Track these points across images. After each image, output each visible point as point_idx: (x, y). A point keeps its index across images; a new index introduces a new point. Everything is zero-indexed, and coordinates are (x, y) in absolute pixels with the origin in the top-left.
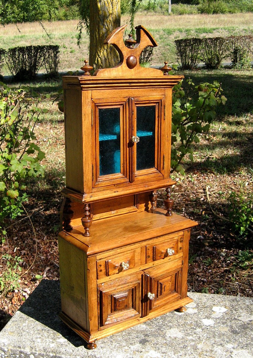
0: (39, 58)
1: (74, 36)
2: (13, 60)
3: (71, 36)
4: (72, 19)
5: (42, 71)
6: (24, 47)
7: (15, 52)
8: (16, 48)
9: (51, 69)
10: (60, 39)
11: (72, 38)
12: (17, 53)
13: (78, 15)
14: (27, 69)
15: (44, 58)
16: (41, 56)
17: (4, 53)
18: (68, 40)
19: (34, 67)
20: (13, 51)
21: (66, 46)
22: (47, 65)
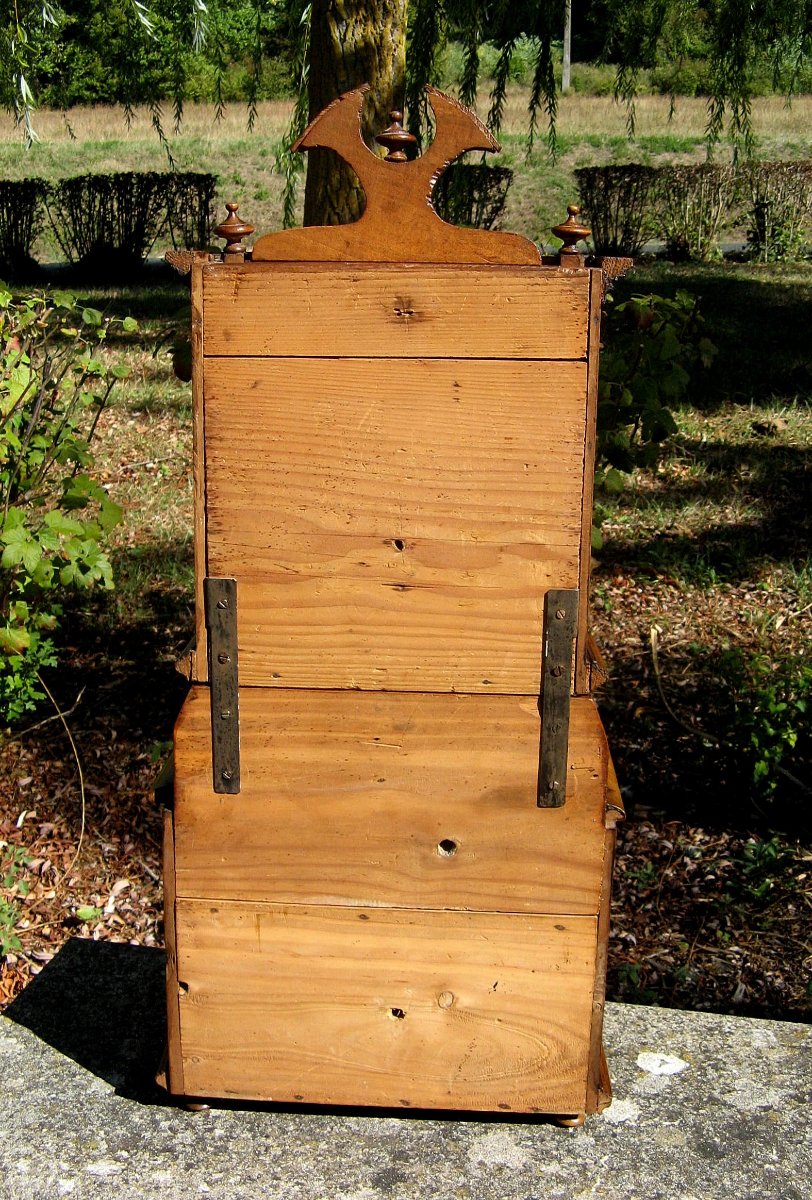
0: (155, 210)
1: (270, 149)
2: (72, 214)
3: (260, 150)
4: (269, 99)
5: (160, 253)
6: (107, 177)
7: (81, 190)
8: (82, 178)
10: (225, 155)
11: (263, 154)
12: (85, 194)
13: (285, 87)
14: (116, 244)
15: (170, 213)
16: (160, 206)
17: (44, 194)
18: (249, 160)
19: (137, 238)
20: (73, 186)
21: (243, 179)
22: (176, 232)
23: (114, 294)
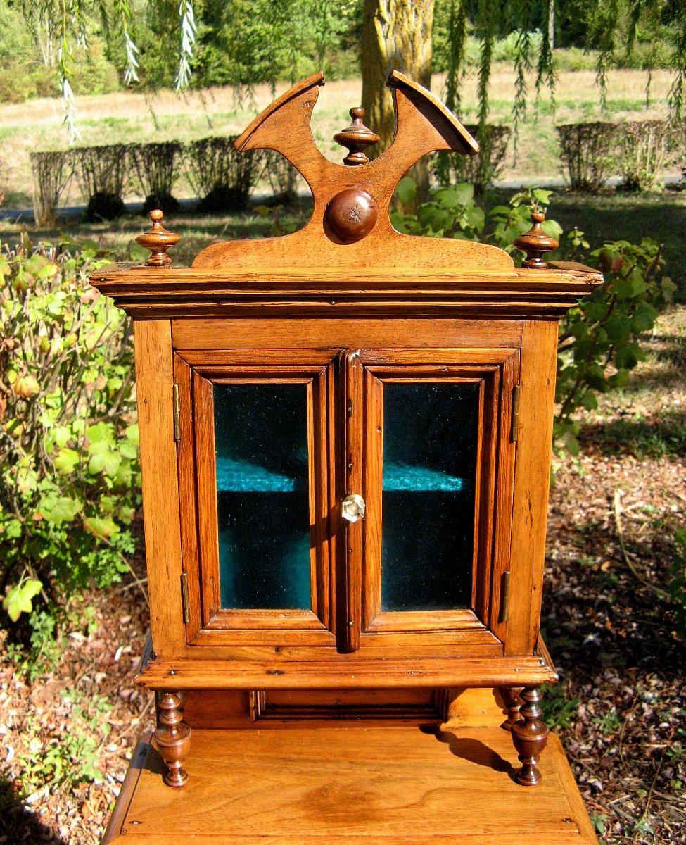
0: (258, 161)
1: (341, 115)
2: (200, 165)
3: (334, 116)
4: (344, 79)
5: (261, 190)
6: (224, 139)
7: (206, 147)
8: (206, 140)
9: (281, 186)
11: (337, 119)
12: (209, 150)
13: (355, 71)
14: (231, 185)
15: (268, 163)
16: (261, 158)
17: (180, 151)
18: (327, 123)
19: (246, 180)
20: (200, 146)
21: (323, 137)
22: (273, 176)
23: (227, 220)
